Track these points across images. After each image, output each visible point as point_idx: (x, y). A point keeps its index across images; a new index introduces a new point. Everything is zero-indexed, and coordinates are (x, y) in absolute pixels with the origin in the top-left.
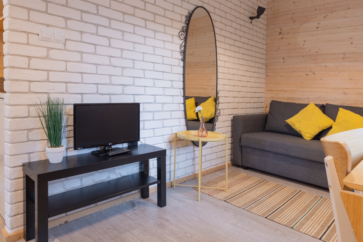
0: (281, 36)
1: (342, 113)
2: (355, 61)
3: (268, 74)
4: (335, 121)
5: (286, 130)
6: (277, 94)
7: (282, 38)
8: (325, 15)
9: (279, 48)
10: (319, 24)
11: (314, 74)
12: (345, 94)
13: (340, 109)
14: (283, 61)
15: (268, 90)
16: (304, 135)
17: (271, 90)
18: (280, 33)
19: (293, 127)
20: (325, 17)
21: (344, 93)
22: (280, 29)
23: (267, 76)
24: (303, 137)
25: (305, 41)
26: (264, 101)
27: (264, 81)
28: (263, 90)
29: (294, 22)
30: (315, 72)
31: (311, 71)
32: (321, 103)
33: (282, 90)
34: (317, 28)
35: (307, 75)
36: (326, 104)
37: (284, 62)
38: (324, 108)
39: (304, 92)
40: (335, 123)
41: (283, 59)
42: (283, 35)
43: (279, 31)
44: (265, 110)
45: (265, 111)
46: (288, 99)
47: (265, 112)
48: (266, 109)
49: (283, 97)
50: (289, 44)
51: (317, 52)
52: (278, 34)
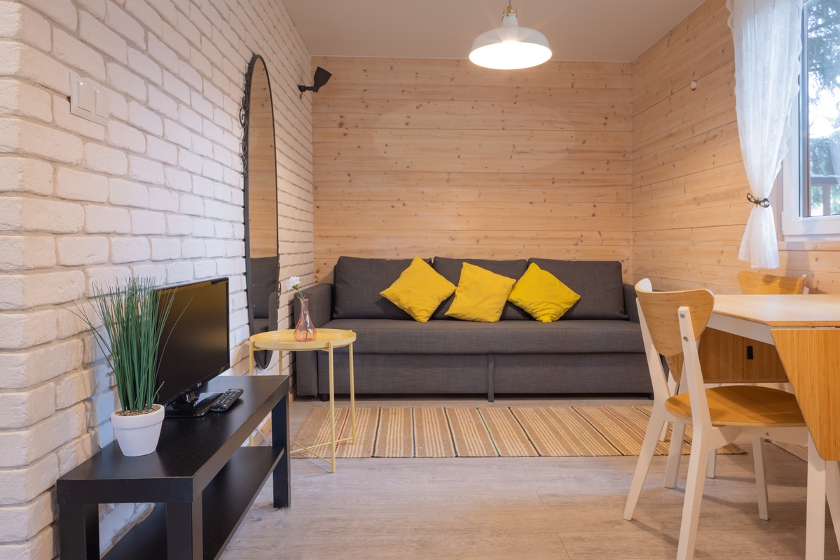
0: (343, 130)
1: (468, 271)
2: (464, 186)
3: (318, 204)
4: (457, 285)
5: (379, 310)
6: (338, 245)
7: (345, 135)
8: (418, 104)
9: (339, 154)
10: (409, 117)
11: (404, 205)
12: (453, 240)
13: (465, 264)
14: (349, 178)
15: (321, 237)
17: (327, 237)
18: (341, 125)
19: (396, 303)
20: (418, 107)
21: (451, 237)
22: (341, 117)
23: (318, 207)
25: (387, 145)
26: (313, 260)
27: (310, 217)
28: (310, 237)
29: (367, 107)
30: (406, 203)
31: (399, 200)
32: (432, 256)
33: (349, 236)
34: (407, 124)
35: (393, 207)
36: (435, 258)
37: (350, 181)
38: (436, 264)
39: (388, 238)
40: (458, 289)
41: (349, 175)
42: (347, 128)
43: (339, 120)
44: (316, 277)
45: (316, 279)
46: (361, 252)
47: (316, 282)
48: (317, 275)
49: (355, 249)
50: (359, 147)
51: (408, 167)
52: (338, 126)
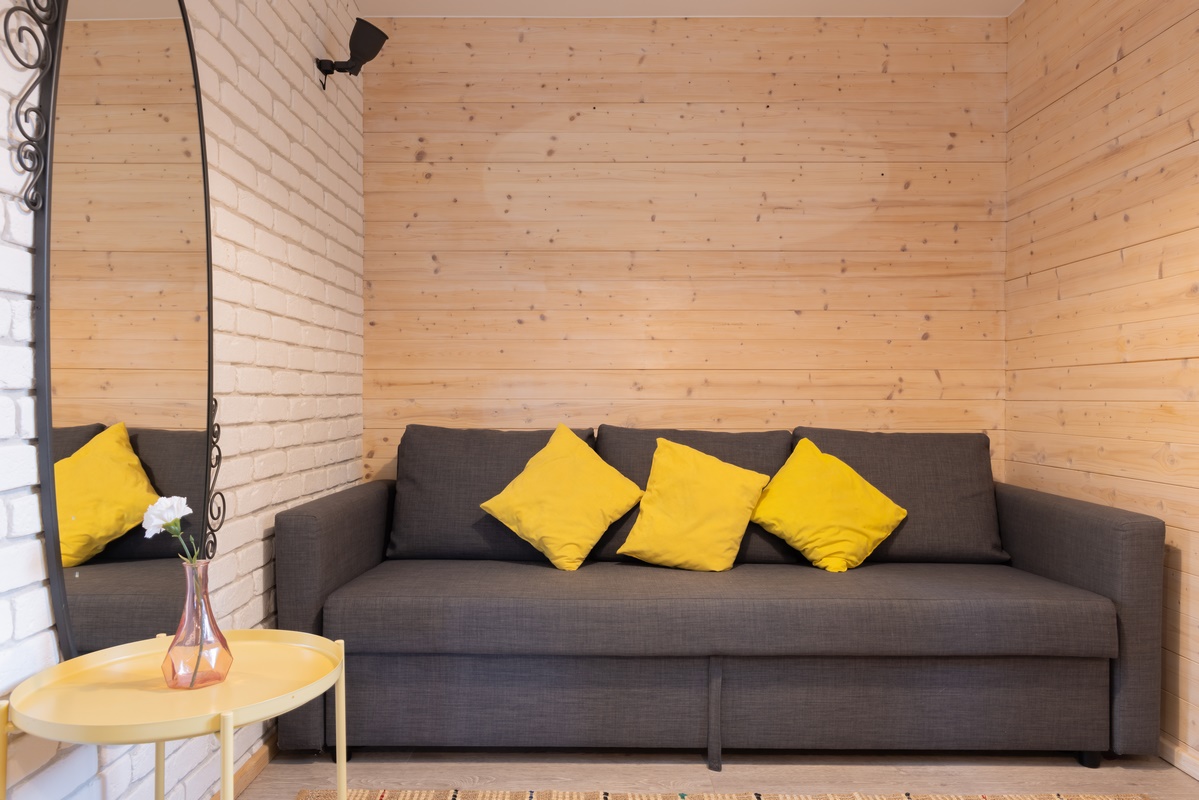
0: (423, 167)
1: (668, 457)
2: (663, 278)
3: (374, 317)
4: (643, 487)
5: (480, 542)
6: (412, 400)
7: (428, 176)
8: (573, 112)
9: (415, 215)
10: (554, 138)
11: (543, 318)
12: (639, 389)
13: (660, 441)
14: (434, 265)
15: (378, 384)
16: (557, 554)
17: (390, 385)
18: (420, 156)
19: (513, 528)
20: (572, 119)
21: (636, 384)
22: (421, 140)
23: (372, 324)
24: (553, 562)
25: (509, 197)
26: (362, 431)
27: (358, 345)
28: (355, 385)
29: (471, 118)
30: (545, 314)
31: (532, 308)
32: (593, 423)
33: (432, 383)
34: (550, 153)
35: (520, 322)
36: (602, 428)
37: (436, 271)
38: (600, 441)
39: (510, 385)
40: (646, 495)
41: (434, 258)
42: (432, 163)
43: (416, 146)
44: (366, 466)
45: (367, 471)
46: (456, 415)
47: (368, 476)
48: (370, 462)
49: (443, 411)
50: (455, 201)
51: (551, 241)
52: (414, 159)
